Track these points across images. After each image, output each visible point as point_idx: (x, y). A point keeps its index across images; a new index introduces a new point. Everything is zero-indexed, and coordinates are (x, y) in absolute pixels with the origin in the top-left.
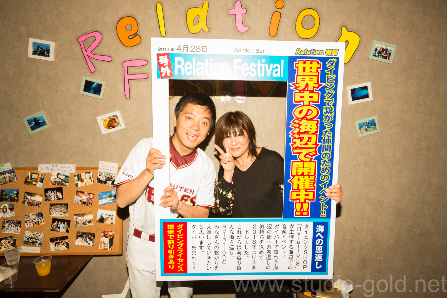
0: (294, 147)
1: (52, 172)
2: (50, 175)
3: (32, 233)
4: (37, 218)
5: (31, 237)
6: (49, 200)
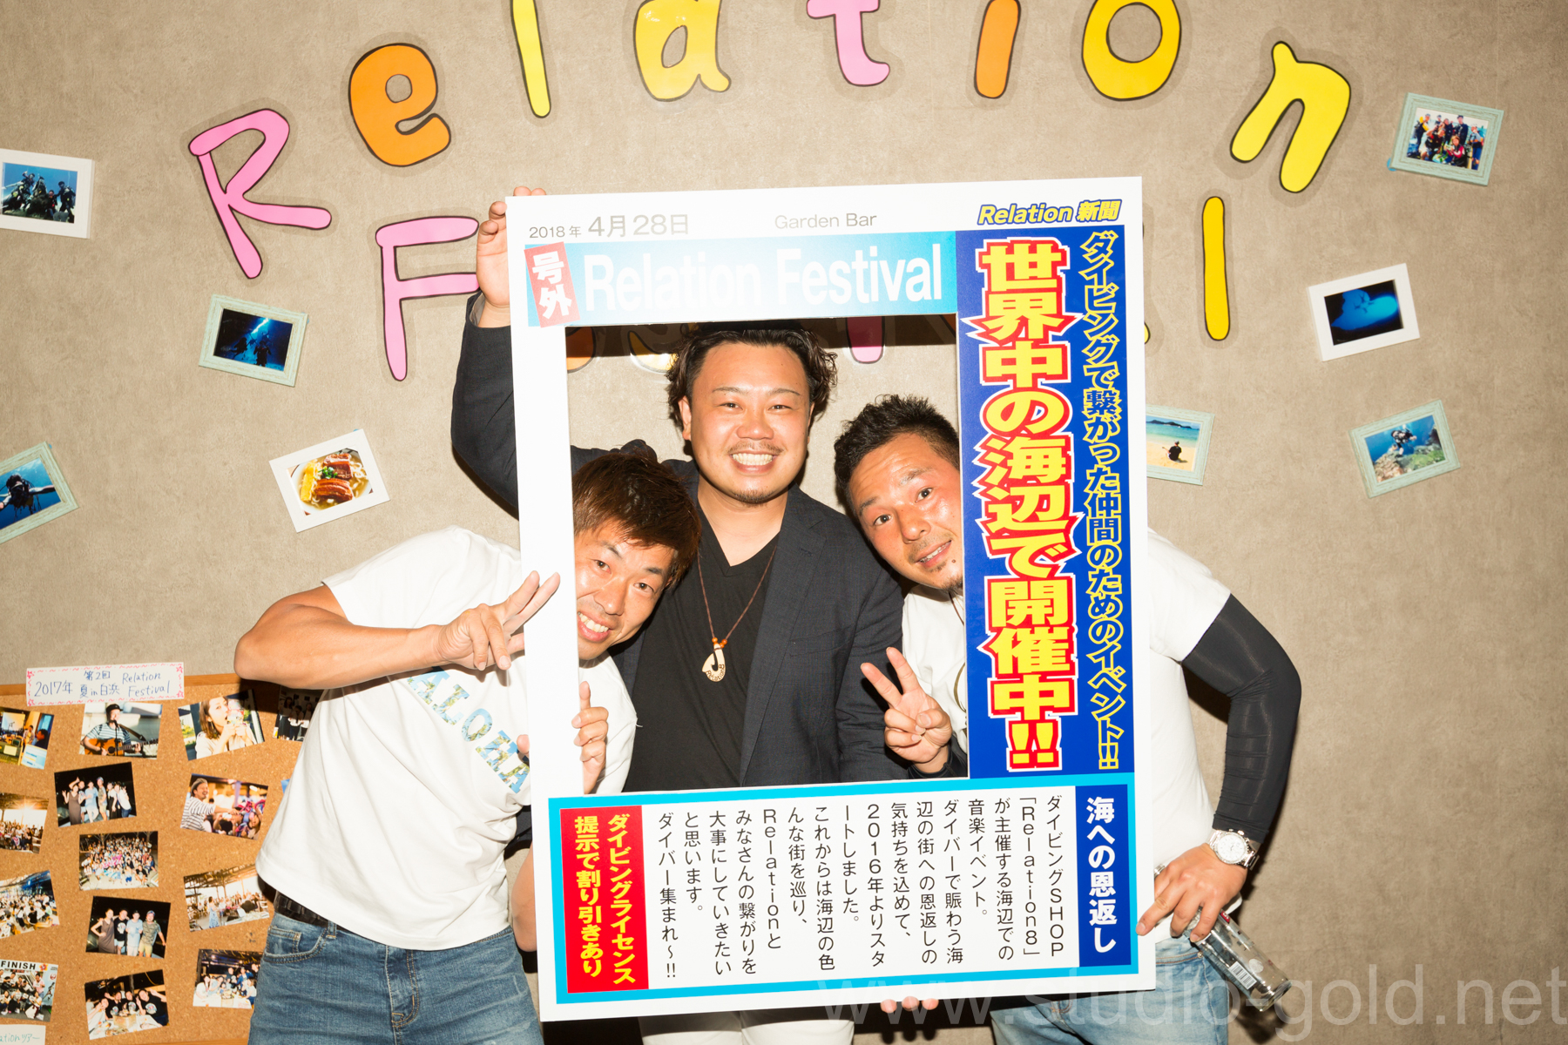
0: (993, 532)
1: (84, 700)
2: (76, 712)
3: (6, 966)
4: (26, 900)
5: (5, 982)
6: (76, 821)
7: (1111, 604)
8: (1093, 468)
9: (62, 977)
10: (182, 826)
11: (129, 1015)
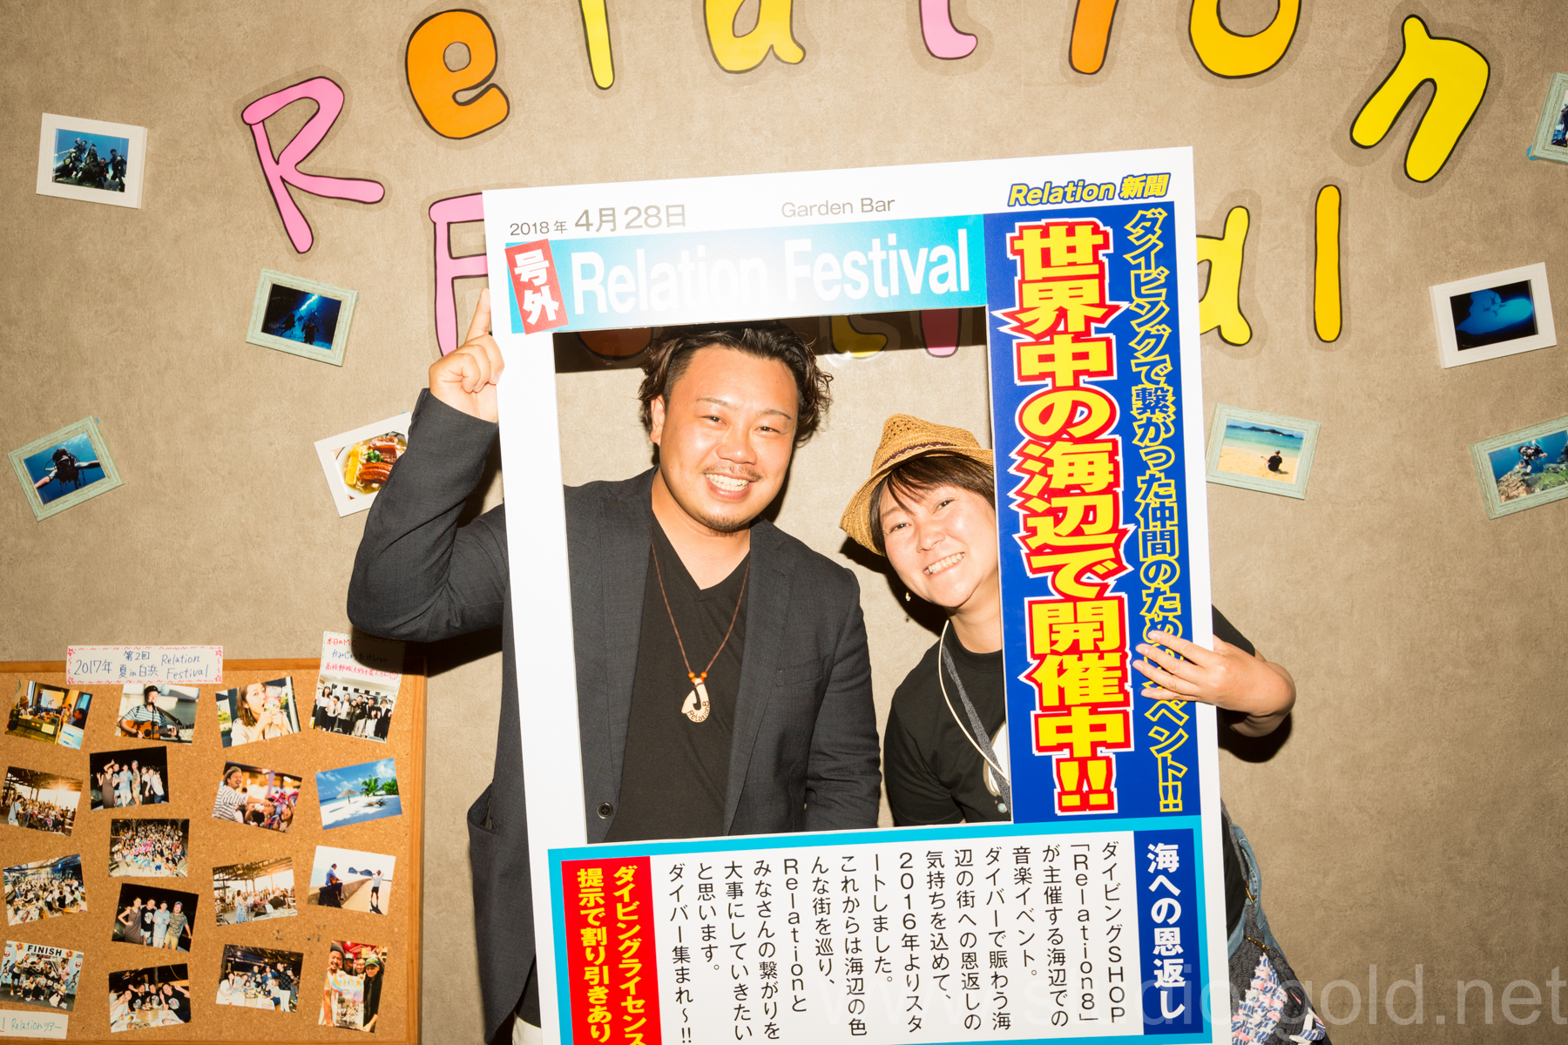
0: (1033, 548)
1: (123, 680)
2: (115, 692)
3: (32, 951)
4: (56, 883)
5: (30, 968)
6: (109, 805)
8: (1145, 475)
9: (87, 966)
11: (152, 1009)
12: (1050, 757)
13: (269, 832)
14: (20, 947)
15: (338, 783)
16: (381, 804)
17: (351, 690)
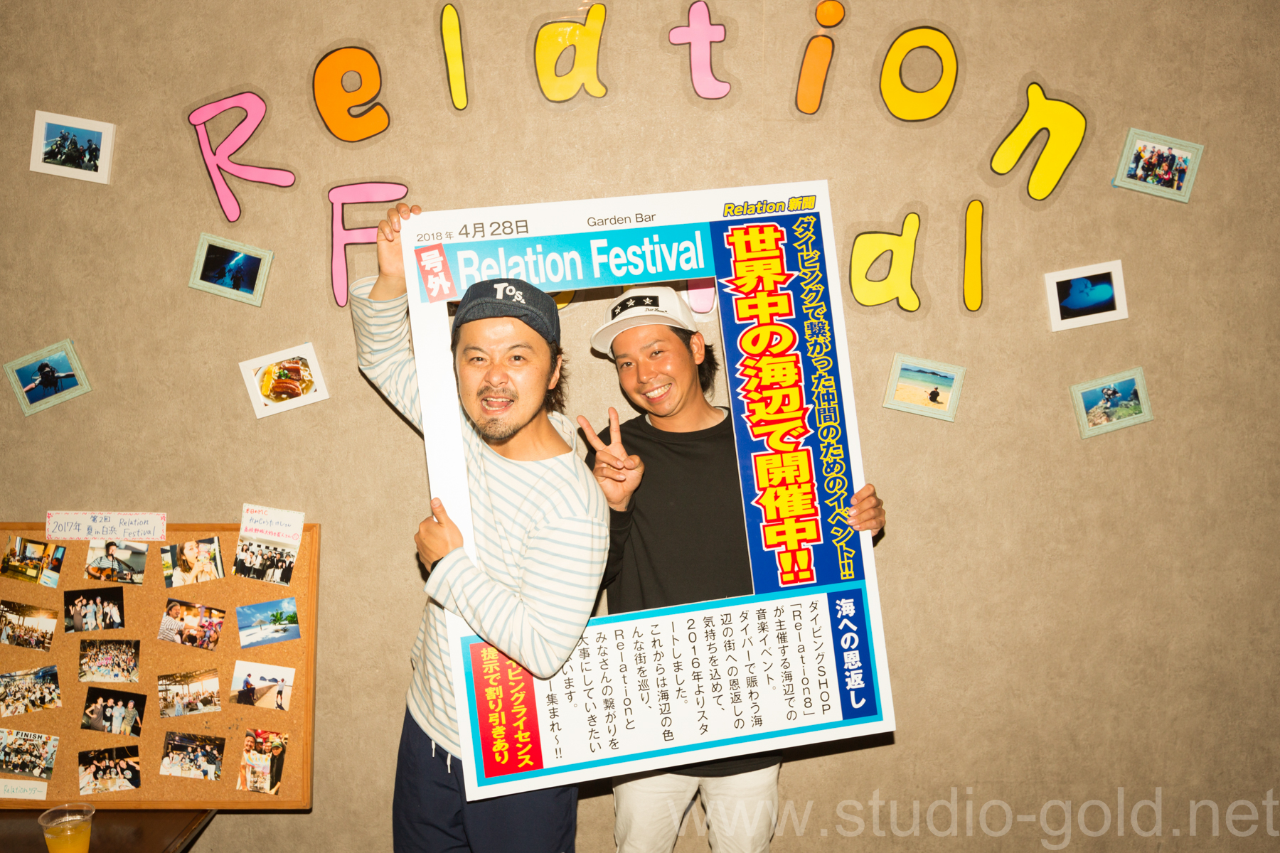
0: (754, 422)
1: (89, 537)
2: (83, 546)
3: (19, 736)
4: (38, 686)
5: (18, 748)
6: (79, 629)
7: (837, 465)
8: (816, 374)
9: (61, 747)
10: (158, 637)
11: (111, 778)
12: (774, 551)
13: (200, 650)
14: (10, 733)
15: (253, 615)
16: (285, 630)
17: (263, 547)
